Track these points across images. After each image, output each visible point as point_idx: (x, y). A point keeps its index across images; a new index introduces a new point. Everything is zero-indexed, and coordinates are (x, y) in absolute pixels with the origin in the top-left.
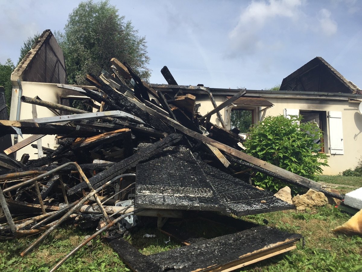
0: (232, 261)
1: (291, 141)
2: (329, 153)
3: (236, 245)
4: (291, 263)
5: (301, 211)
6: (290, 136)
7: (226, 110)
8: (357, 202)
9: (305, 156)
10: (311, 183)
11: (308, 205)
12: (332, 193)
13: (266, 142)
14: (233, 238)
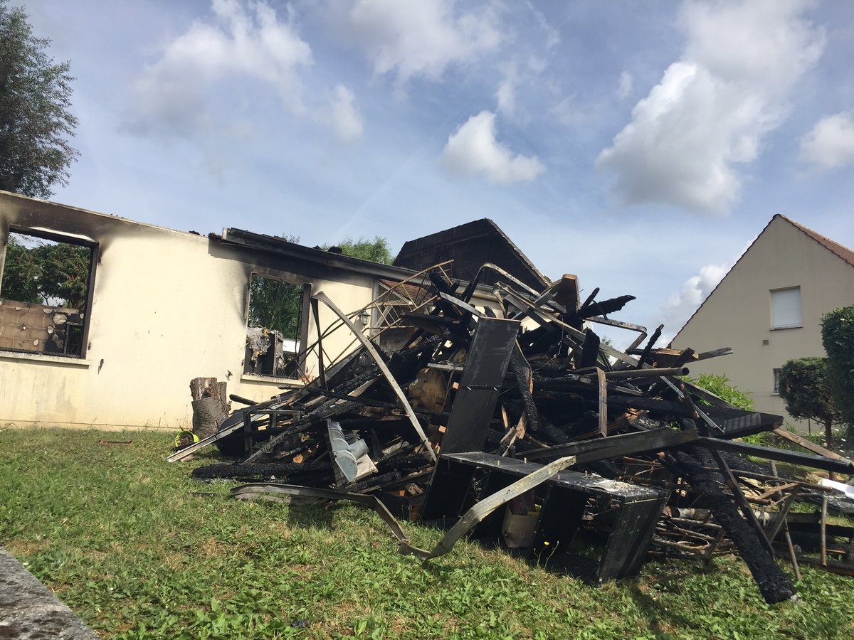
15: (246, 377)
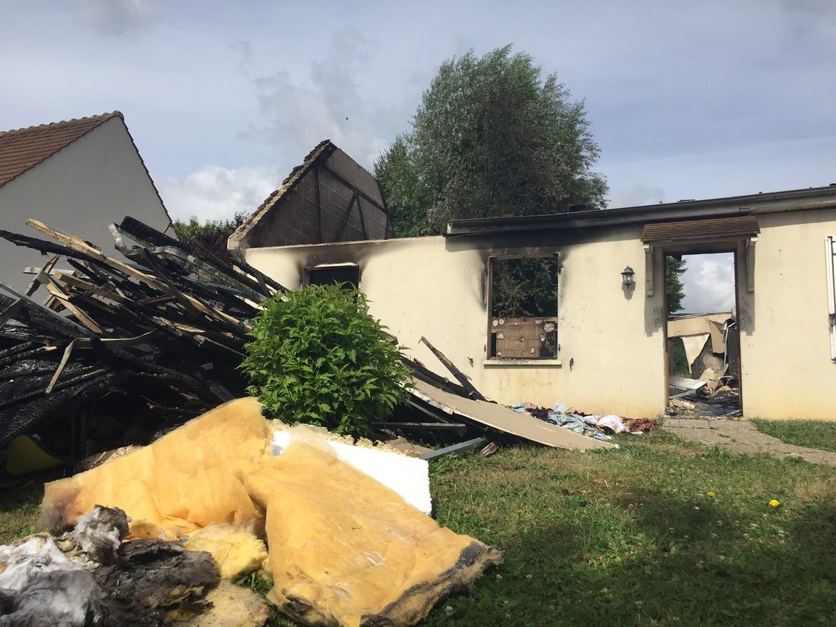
15: (490, 362)
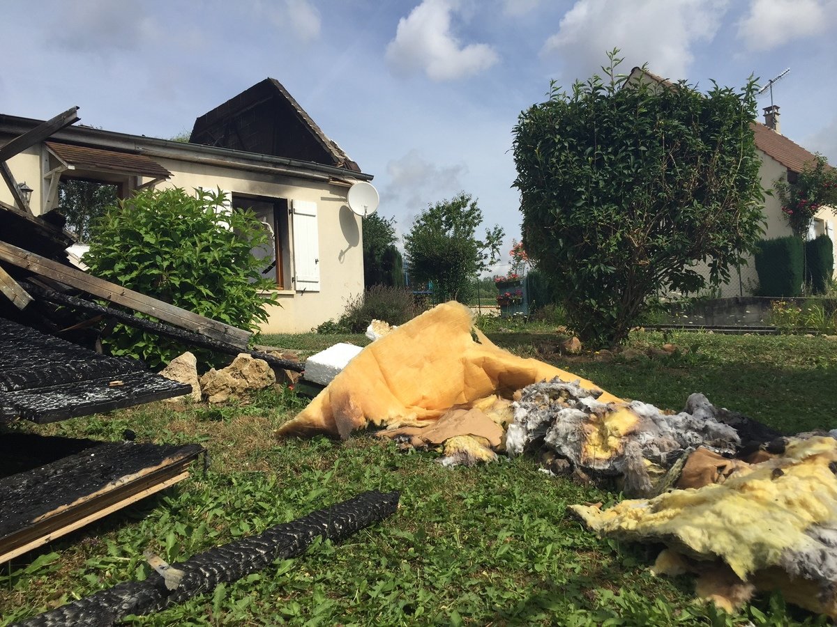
0: (13, 533)
1: (197, 248)
2: (293, 288)
3: (33, 494)
4: (174, 512)
5: (219, 405)
6: (196, 239)
7: (44, 176)
8: (327, 373)
9: (230, 284)
10: (230, 331)
11: (234, 390)
12: (284, 360)
13: (141, 251)
14: (25, 482)
